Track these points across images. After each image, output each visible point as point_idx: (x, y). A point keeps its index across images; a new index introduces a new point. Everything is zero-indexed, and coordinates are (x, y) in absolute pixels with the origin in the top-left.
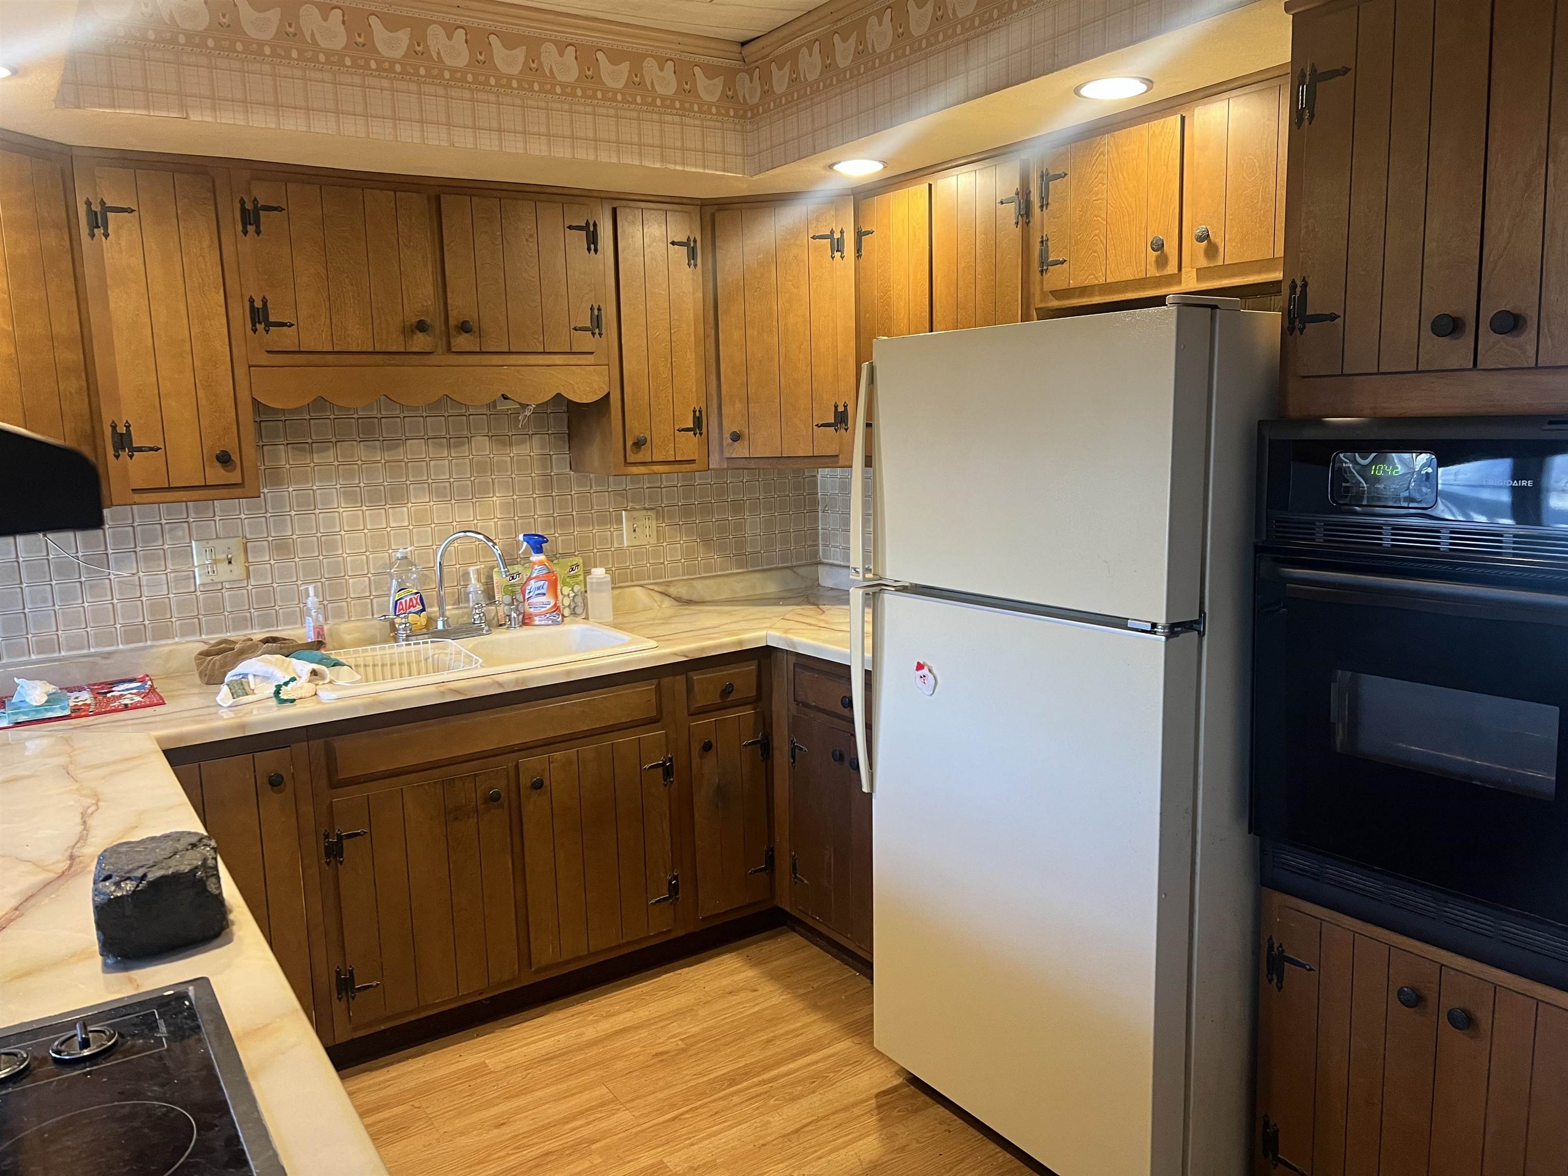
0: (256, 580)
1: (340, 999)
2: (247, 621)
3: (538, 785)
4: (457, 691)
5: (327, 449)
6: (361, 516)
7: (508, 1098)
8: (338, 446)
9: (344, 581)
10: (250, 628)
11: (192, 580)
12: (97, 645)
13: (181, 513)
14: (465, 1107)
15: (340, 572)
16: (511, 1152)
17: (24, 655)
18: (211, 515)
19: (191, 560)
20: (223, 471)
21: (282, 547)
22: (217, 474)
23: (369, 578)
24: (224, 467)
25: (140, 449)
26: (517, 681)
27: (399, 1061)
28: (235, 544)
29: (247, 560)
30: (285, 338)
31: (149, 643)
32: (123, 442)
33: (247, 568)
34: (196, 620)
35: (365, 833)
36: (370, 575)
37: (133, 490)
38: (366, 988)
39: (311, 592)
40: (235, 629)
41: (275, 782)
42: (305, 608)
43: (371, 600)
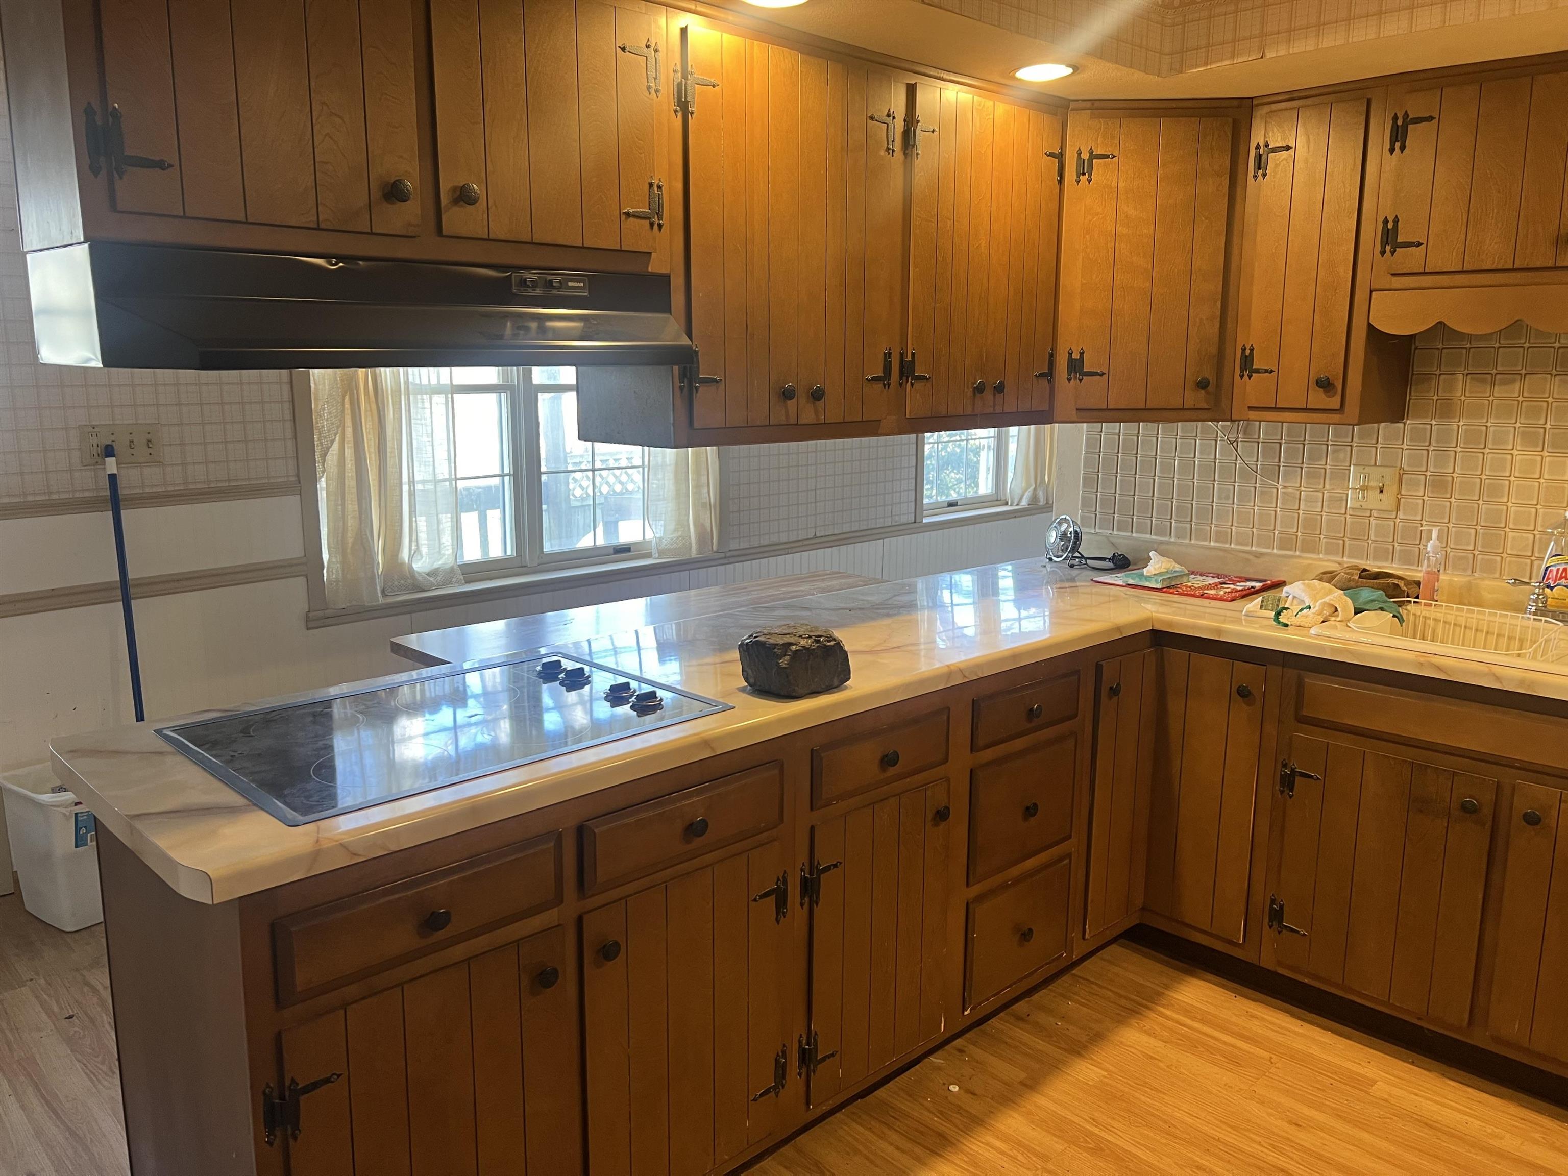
0: (1404, 514)
1: (1270, 927)
2: (1389, 553)
3: (1532, 820)
4: (1439, 668)
5: (1514, 381)
6: (1539, 463)
7: (1339, 1116)
8: (1527, 379)
9: (1503, 533)
10: (1390, 561)
11: (1344, 503)
12: (1258, 545)
13: (1346, 437)
14: (1297, 1091)
15: (1500, 522)
16: (1265, 1144)
17: (1206, 540)
18: (1374, 442)
19: (1347, 482)
20: (1324, 396)
21: (1440, 485)
22: (1318, 398)
23: (1534, 535)
24: (1325, 392)
25: (1257, 371)
26: (1522, 682)
27: (1319, 1026)
28: (1390, 475)
29: (1399, 492)
30: (1410, 259)
31: (1298, 553)
32: (1247, 362)
33: (1399, 500)
34: (1341, 542)
35: (1318, 778)
36: (1536, 532)
37: (1249, 407)
38: (1292, 930)
39: (1435, 535)
40: (1375, 558)
41: (1244, 693)
42: (1424, 551)
43: (1532, 562)
